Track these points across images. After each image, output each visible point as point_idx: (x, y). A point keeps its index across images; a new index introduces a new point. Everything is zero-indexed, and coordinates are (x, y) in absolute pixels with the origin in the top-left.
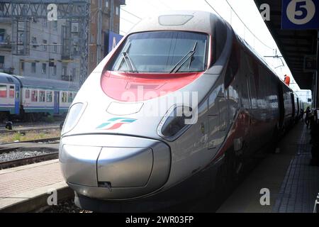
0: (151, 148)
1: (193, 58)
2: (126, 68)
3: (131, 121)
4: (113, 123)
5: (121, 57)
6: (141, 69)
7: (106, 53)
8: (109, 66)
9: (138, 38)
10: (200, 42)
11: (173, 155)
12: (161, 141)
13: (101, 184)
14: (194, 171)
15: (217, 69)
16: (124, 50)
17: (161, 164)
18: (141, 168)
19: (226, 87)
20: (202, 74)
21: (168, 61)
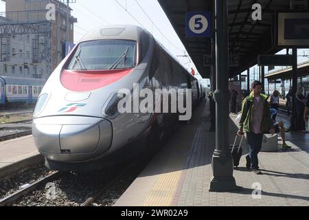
0: (98, 124)
1: (126, 59)
2: (78, 67)
3: (83, 105)
4: (70, 107)
5: (74, 59)
6: (89, 68)
7: (64, 57)
8: (66, 66)
9: (86, 45)
10: (131, 47)
11: (114, 129)
12: (105, 119)
13: (63, 151)
14: (130, 139)
15: (144, 65)
16: (76, 54)
17: (106, 135)
18: (91, 139)
19: (150, 78)
20: (133, 70)
21: (108, 61)
